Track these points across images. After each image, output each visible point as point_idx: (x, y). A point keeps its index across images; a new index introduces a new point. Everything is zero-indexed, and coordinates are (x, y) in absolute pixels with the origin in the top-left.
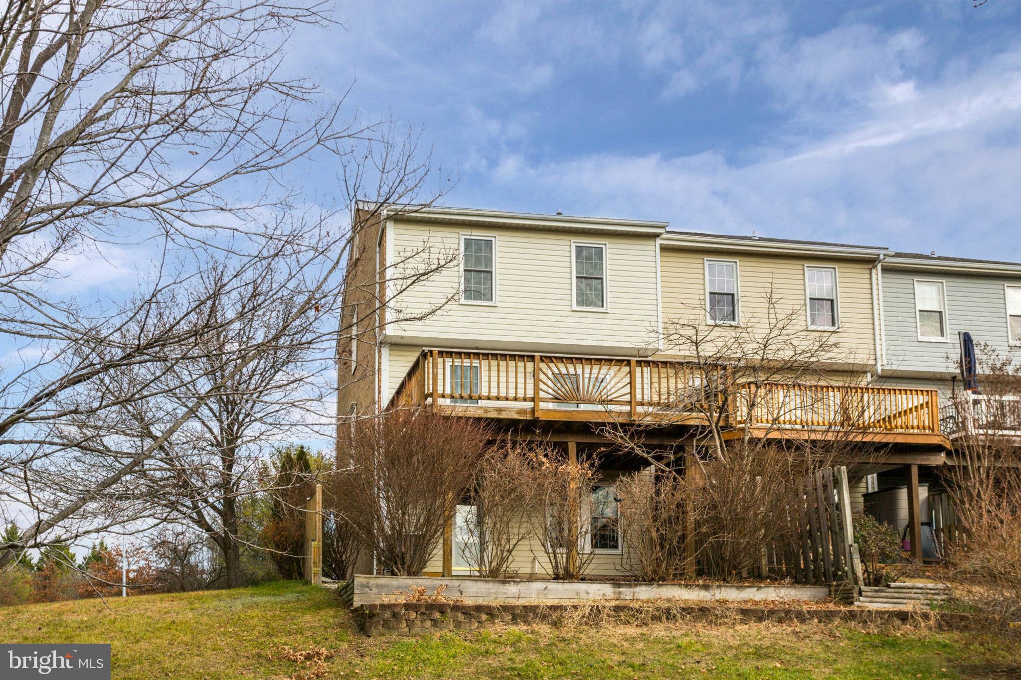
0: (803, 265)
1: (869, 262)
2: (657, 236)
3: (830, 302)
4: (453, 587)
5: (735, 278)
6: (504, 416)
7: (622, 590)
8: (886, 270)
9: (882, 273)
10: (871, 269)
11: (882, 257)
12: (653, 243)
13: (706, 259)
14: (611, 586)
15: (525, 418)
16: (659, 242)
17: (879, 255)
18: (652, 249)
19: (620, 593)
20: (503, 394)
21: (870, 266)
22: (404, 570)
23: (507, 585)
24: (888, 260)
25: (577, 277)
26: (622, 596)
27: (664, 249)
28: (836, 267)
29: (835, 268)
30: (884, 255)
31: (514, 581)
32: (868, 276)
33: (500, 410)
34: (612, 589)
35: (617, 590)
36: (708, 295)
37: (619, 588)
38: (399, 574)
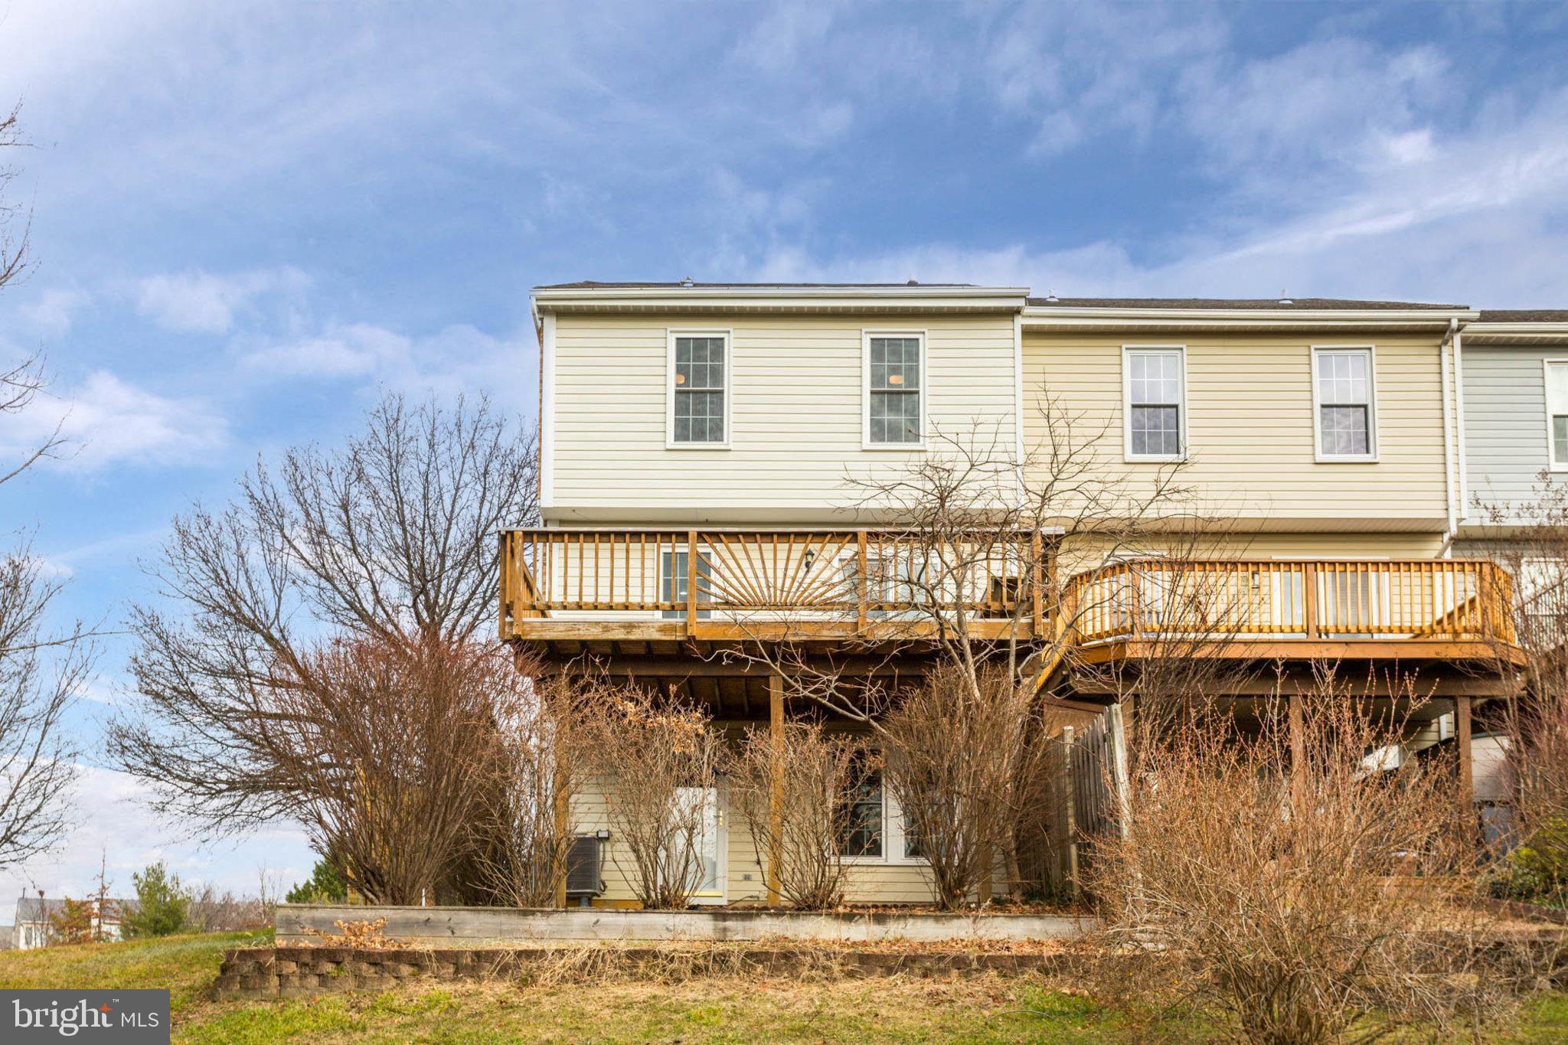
0: (1309, 347)
1: (1437, 333)
2: (1017, 312)
3: (1363, 409)
4: (440, 921)
5: (1180, 377)
6: (636, 635)
7: (729, 924)
8: (1472, 345)
9: (1463, 352)
10: (1440, 347)
11: (1455, 324)
12: (1008, 324)
13: (1124, 346)
14: (710, 917)
15: (673, 638)
16: (1020, 322)
17: (1449, 320)
18: (1007, 336)
19: (725, 930)
20: (635, 599)
21: (1439, 342)
22: (386, 895)
23: (531, 917)
24: (1471, 327)
25: (872, 393)
26: (729, 934)
27: (1029, 333)
28: (1373, 346)
29: (1370, 349)
30: (1460, 320)
31: (542, 912)
32: (1435, 359)
33: (630, 626)
34: (712, 923)
35: (721, 924)
36: (1128, 410)
37: (725, 920)
38: (377, 902)
